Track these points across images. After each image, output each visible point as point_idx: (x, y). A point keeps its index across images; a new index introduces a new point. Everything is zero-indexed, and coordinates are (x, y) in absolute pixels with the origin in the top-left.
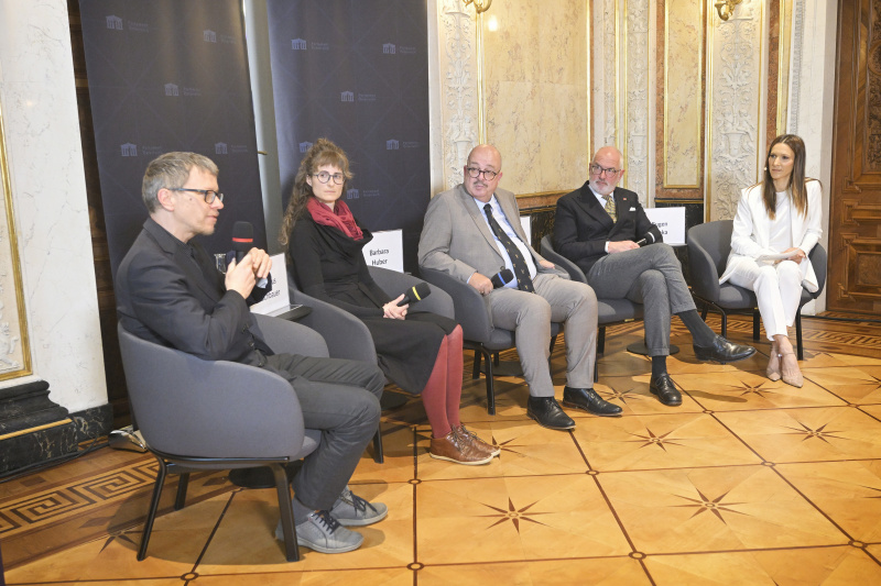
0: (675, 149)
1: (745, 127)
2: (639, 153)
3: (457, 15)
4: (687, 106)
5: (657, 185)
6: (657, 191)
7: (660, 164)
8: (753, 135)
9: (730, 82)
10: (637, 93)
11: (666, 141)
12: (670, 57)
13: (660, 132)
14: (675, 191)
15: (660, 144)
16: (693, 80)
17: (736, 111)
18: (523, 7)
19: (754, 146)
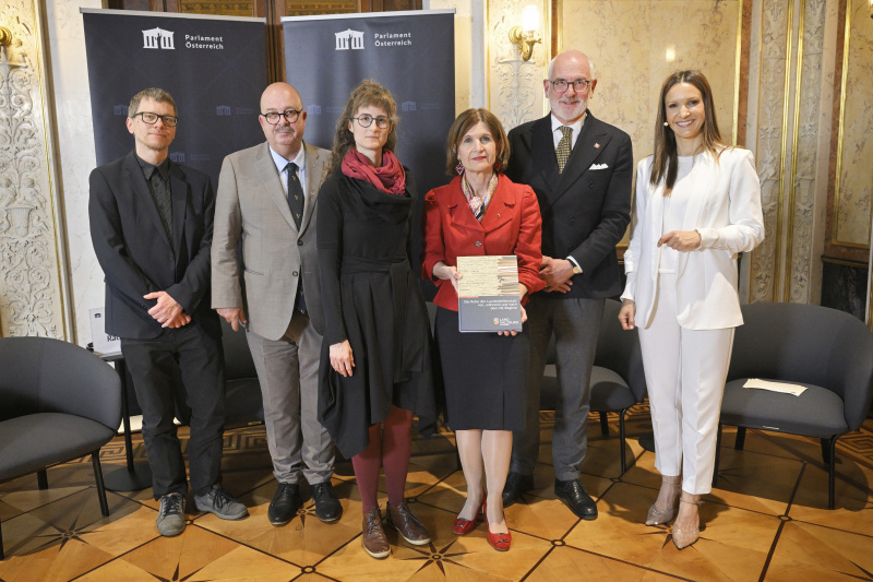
3: (515, 64)
4: (863, 144)
5: (826, 240)
6: (825, 247)
10: (808, 127)
11: (837, 188)
13: (832, 175)
14: (844, 250)
15: (832, 190)
18: (624, 44)
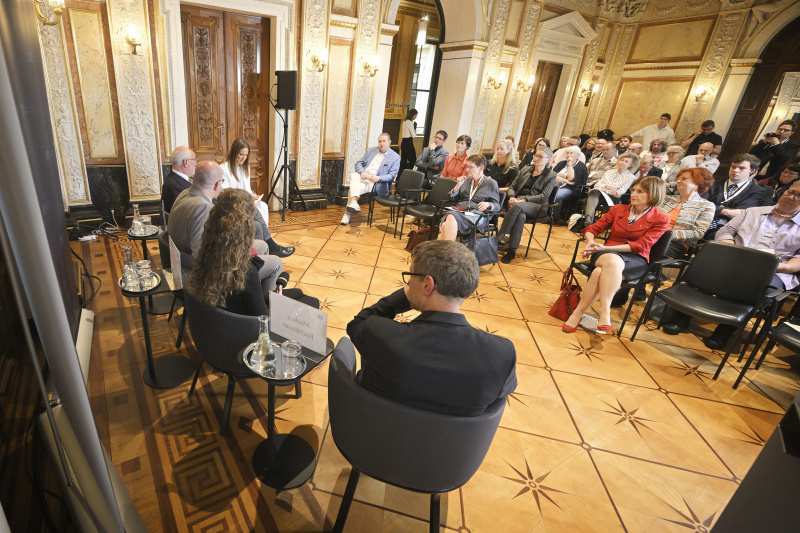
0: (97, 133)
1: (146, 122)
2: (69, 135)
5: (86, 156)
6: (85, 160)
7: (87, 143)
8: (152, 126)
9: (133, 93)
11: (88, 127)
12: (82, 69)
13: (83, 120)
15: (84, 129)
16: (103, 88)
17: (140, 111)
19: (154, 133)
